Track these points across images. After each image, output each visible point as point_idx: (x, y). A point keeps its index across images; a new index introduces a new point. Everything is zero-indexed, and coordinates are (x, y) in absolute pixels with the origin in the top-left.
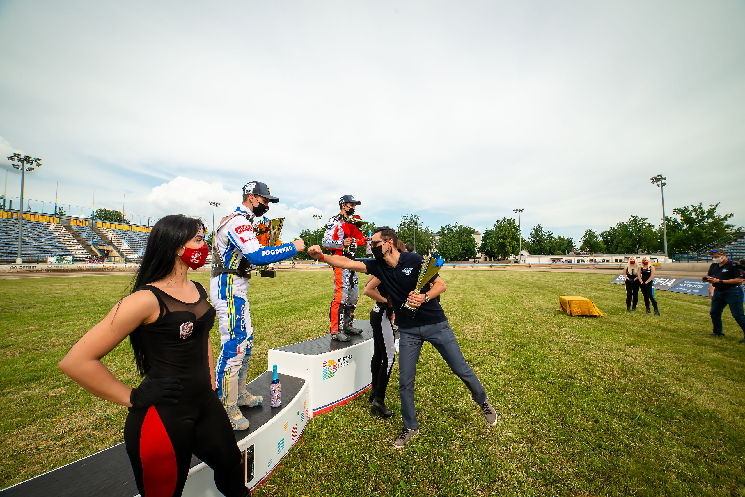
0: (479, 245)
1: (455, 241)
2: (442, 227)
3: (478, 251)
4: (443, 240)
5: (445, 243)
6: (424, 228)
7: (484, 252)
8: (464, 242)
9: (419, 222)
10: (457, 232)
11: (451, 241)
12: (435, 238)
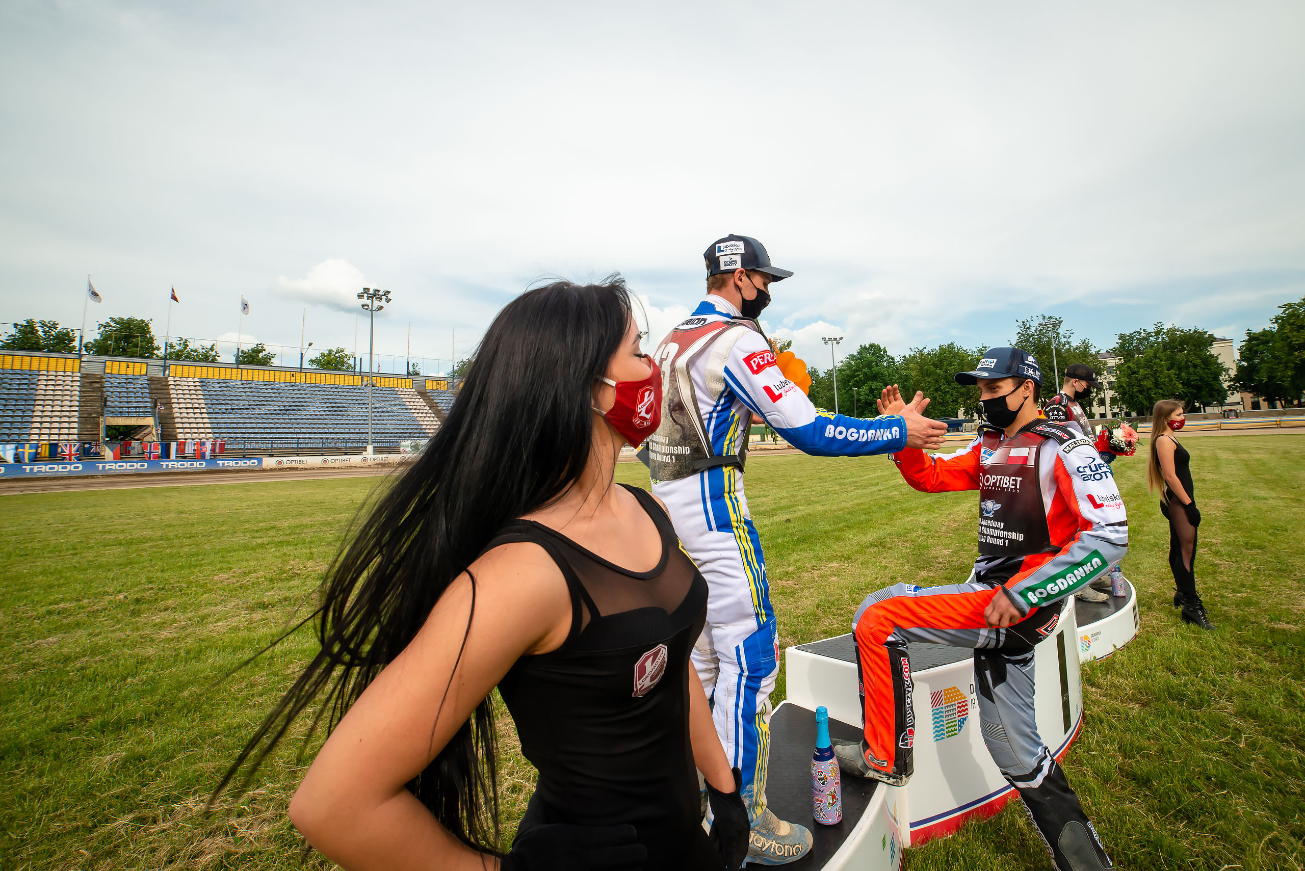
0: (1233, 373)
1: (1161, 366)
2: (1121, 337)
3: (1229, 387)
4: (1129, 367)
5: (1134, 373)
6: (1075, 343)
7: (1250, 387)
8: (1187, 367)
9: (1061, 330)
10: (1165, 344)
11: (1151, 367)
12: (1105, 364)
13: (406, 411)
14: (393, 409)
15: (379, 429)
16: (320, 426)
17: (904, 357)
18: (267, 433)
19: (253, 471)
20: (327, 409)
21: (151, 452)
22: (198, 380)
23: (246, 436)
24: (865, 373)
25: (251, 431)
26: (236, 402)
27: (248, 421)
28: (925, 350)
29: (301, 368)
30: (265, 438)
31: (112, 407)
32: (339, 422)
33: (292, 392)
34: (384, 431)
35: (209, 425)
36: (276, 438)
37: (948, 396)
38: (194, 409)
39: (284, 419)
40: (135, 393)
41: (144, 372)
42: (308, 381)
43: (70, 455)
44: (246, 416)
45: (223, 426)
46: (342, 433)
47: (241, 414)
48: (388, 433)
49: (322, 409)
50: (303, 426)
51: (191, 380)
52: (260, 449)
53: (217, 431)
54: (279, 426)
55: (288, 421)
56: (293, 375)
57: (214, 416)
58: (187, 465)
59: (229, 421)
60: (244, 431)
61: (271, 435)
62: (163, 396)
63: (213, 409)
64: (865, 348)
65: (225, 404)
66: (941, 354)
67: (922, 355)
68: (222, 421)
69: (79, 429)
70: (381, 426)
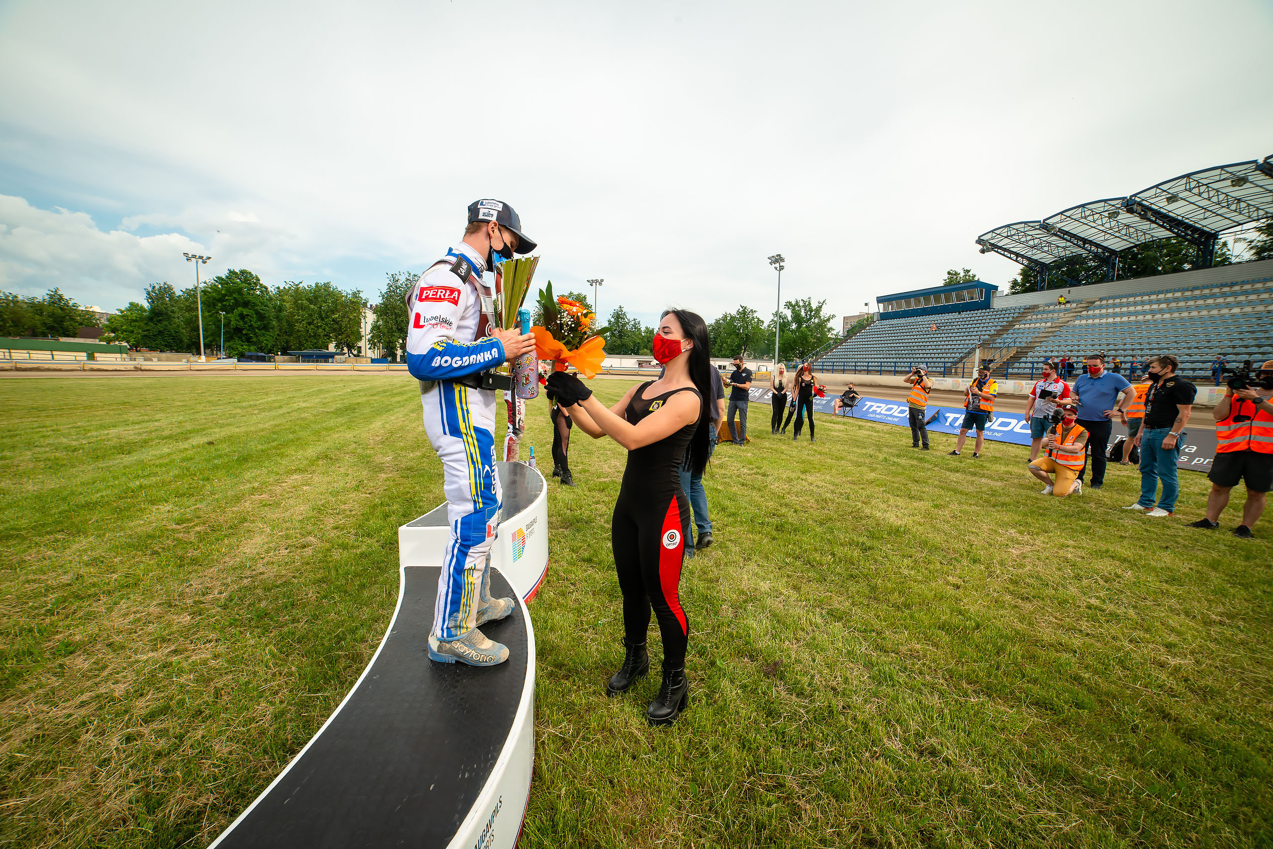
17: (278, 288)
24: (235, 299)
28: (301, 285)
37: (320, 330)
64: (236, 273)
66: (315, 291)
67: (298, 289)
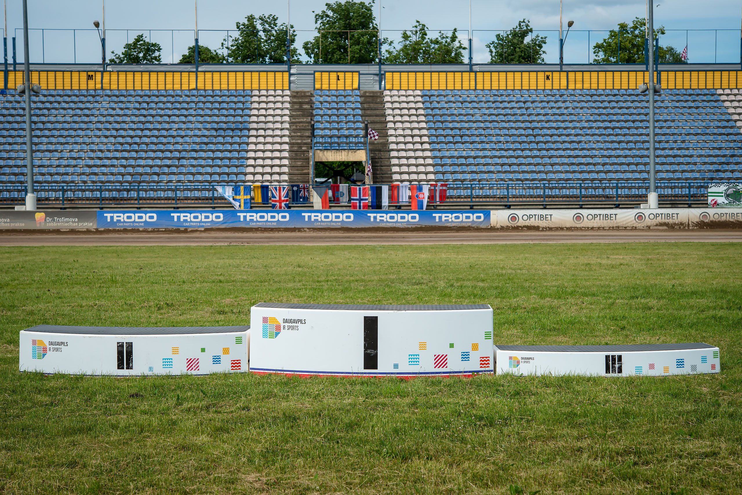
13: (731, 131)
14: (707, 128)
15: (679, 164)
16: (583, 160)
18: (505, 172)
19: (478, 229)
20: (597, 132)
21: (360, 200)
22: (419, 92)
23: (477, 177)
25: (485, 169)
26: (466, 125)
27: (481, 154)
29: (561, 64)
30: (502, 180)
31: (322, 137)
32: (613, 153)
33: (546, 105)
34: (686, 168)
35: (429, 161)
36: (518, 180)
38: (413, 136)
39: (531, 150)
40: (346, 116)
41: (356, 86)
42: (572, 86)
43: (280, 201)
44: (479, 146)
45: (449, 161)
46: (617, 172)
47: (472, 143)
48: (692, 171)
49: (589, 132)
50: (557, 160)
51: (410, 93)
52: (494, 197)
53: (440, 169)
54: (523, 161)
55: (537, 153)
56: (548, 78)
57: (438, 146)
58: (398, 217)
59: (456, 154)
60: (474, 168)
61: (511, 176)
62: (377, 119)
63: (437, 136)
65: (452, 129)
68: (447, 154)
69: (291, 167)
70: (681, 160)
